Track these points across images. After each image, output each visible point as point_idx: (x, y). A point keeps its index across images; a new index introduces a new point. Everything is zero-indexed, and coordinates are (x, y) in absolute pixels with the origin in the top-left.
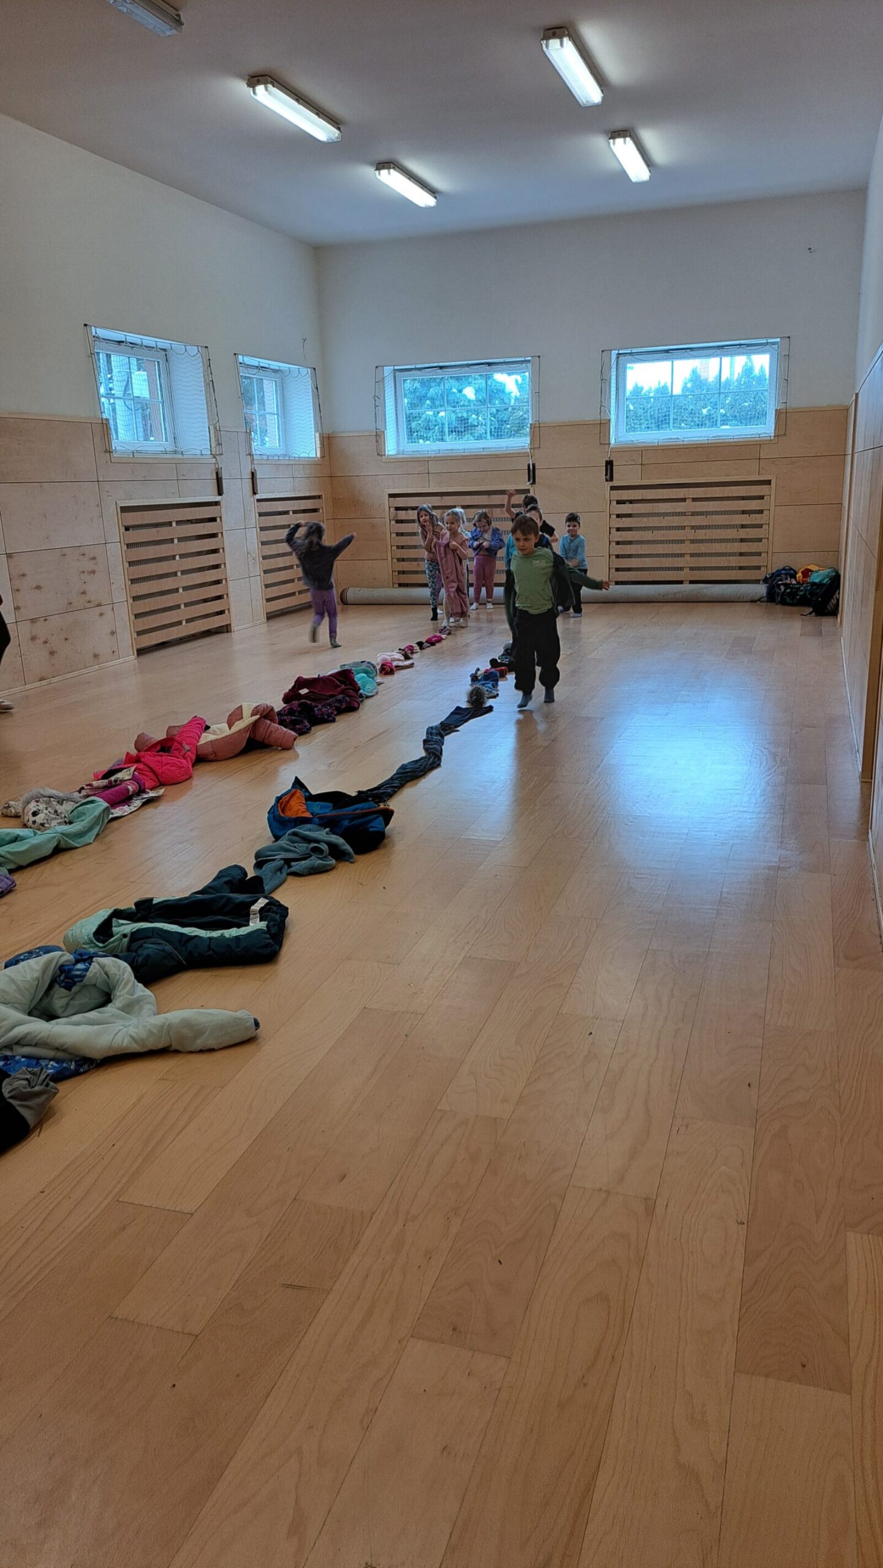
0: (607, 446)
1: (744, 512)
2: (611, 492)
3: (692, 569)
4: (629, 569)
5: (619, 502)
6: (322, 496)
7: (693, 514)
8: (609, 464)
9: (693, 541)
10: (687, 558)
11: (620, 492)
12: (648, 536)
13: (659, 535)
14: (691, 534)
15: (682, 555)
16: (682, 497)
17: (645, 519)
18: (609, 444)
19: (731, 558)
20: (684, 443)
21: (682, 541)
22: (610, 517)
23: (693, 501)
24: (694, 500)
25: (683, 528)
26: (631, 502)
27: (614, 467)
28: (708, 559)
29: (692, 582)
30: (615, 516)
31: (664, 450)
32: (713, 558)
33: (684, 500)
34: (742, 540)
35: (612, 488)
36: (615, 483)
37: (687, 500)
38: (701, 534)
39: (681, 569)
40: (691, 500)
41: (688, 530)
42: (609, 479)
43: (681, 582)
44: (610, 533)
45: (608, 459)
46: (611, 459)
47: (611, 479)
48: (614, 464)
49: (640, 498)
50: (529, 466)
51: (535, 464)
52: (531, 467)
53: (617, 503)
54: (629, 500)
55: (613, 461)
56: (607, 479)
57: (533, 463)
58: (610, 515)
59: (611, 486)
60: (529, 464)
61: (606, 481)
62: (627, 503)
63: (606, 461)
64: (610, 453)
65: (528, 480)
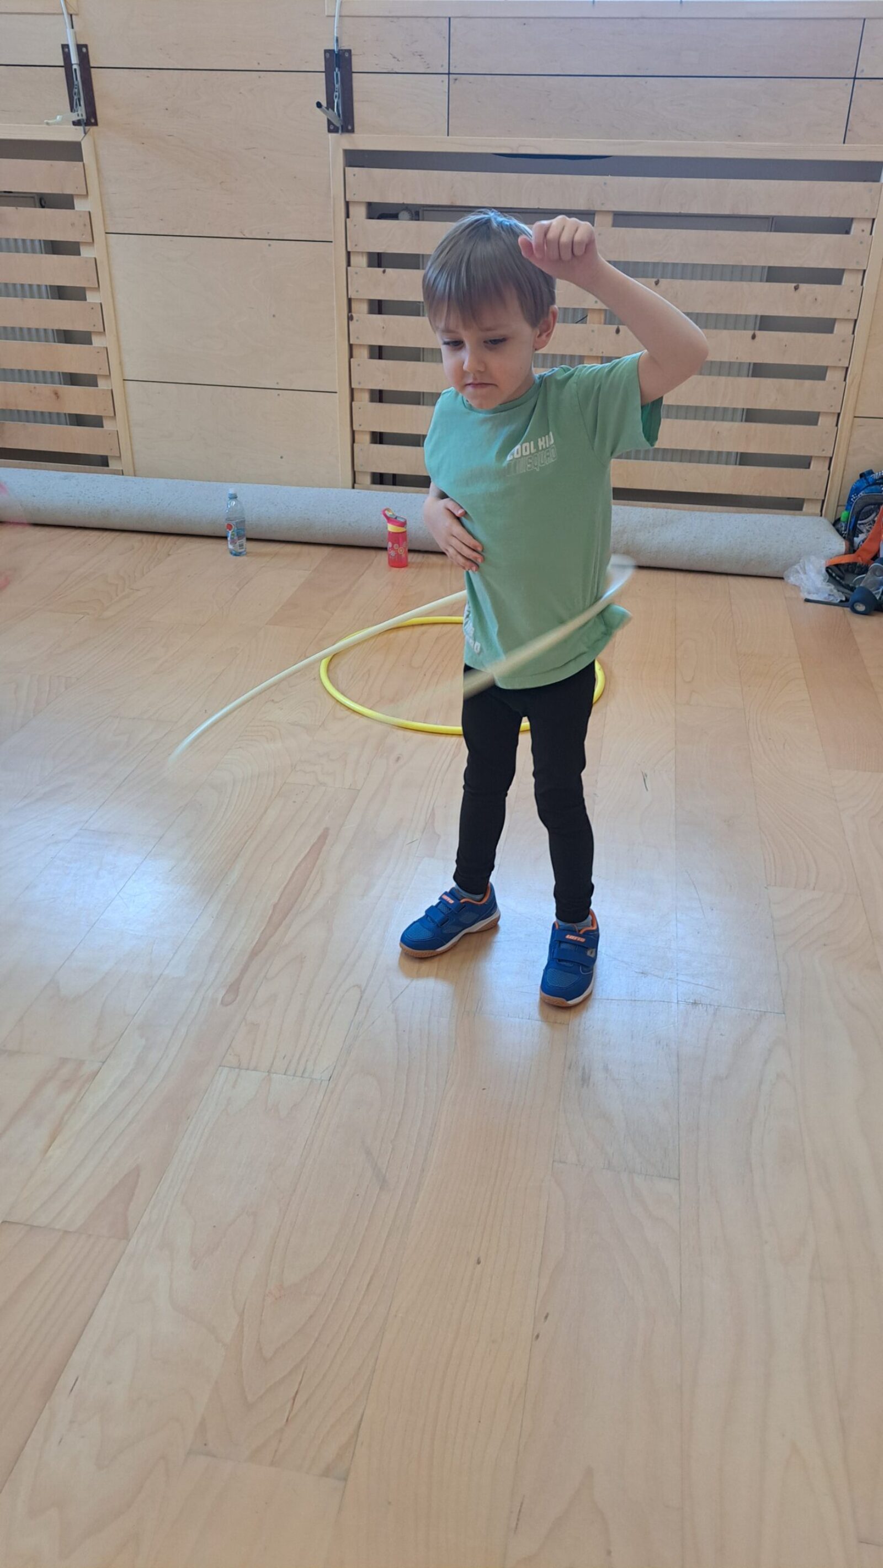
1: (774, 275)
2: (348, 169)
5: (377, 212)
8: (339, 64)
11: (378, 173)
16: (582, 206)
22: (349, 264)
23: (615, 225)
24: (622, 219)
26: (417, 213)
27: (357, 80)
30: (363, 261)
31: (524, 20)
35: (355, 159)
36: (362, 140)
40: (609, 219)
42: (338, 123)
44: (350, 318)
45: (334, 46)
46: (345, 45)
47: (347, 125)
48: (357, 64)
49: (445, 201)
50: (67, 56)
51: (86, 46)
52: (74, 59)
53: (370, 216)
54: (406, 207)
55: (349, 51)
56: (329, 122)
57: (82, 42)
58: (349, 254)
59: (347, 153)
60: (65, 47)
61: (330, 131)
62: (402, 215)
63: (326, 51)
64: (340, 22)
65: (72, 109)
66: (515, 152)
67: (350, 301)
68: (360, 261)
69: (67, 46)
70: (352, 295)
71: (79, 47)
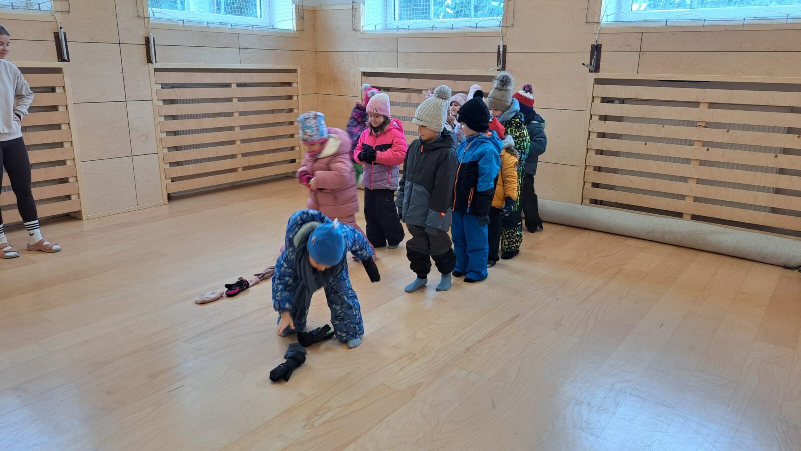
0: (596, 24)
2: (595, 85)
3: (697, 199)
4: (612, 188)
5: (606, 100)
6: (297, 69)
7: (708, 125)
8: (596, 49)
9: (702, 163)
10: (693, 184)
11: (607, 86)
12: (638, 147)
13: (653, 148)
14: (700, 152)
15: (685, 179)
16: (694, 100)
17: (637, 126)
18: (599, 22)
19: (760, 194)
20: (706, 23)
21: (687, 161)
22: (591, 119)
23: (709, 107)
24: (712, 105)
25: (691, 143)
26: (623, 101)
27: (603, 55)
28: (723, 189)
29: (695, 217)
30: (597, 118)
31: (673, 33)
32: (731, 190)
33: (696, 104)
34: (782, 171)
35: (598, 81)
36: (602, 75)
37: (701, 105)
38: (716, 154)
39: (682, 197)
40: (707, 105)
41: (697, 146)
42: (592, 69)
43: (679, 215)
44: (589, 139)
45: (595, 43)
46: (599, 43)
47: (596, 68)
48: (603, 49)
49: (633, 97)
50: (499, 49)
51: (506, 46)
52: (501, 50)
53: (602, 102)
54: (618, 99)
55: (601, 45)
56: (590, 70)
57: (504, 44)
58: (591, 115)
59: (595, 79)
60: (499, 46)
61: (590, 72)
62: (616, 101)
63: (592, 45)
64: (598, 35)
65: (497, 66)
66: (665, 79)
67: (589, 132)
68: (595, 118)
69: (500, 46)
70: (591, 130)
71: (504, 46)
